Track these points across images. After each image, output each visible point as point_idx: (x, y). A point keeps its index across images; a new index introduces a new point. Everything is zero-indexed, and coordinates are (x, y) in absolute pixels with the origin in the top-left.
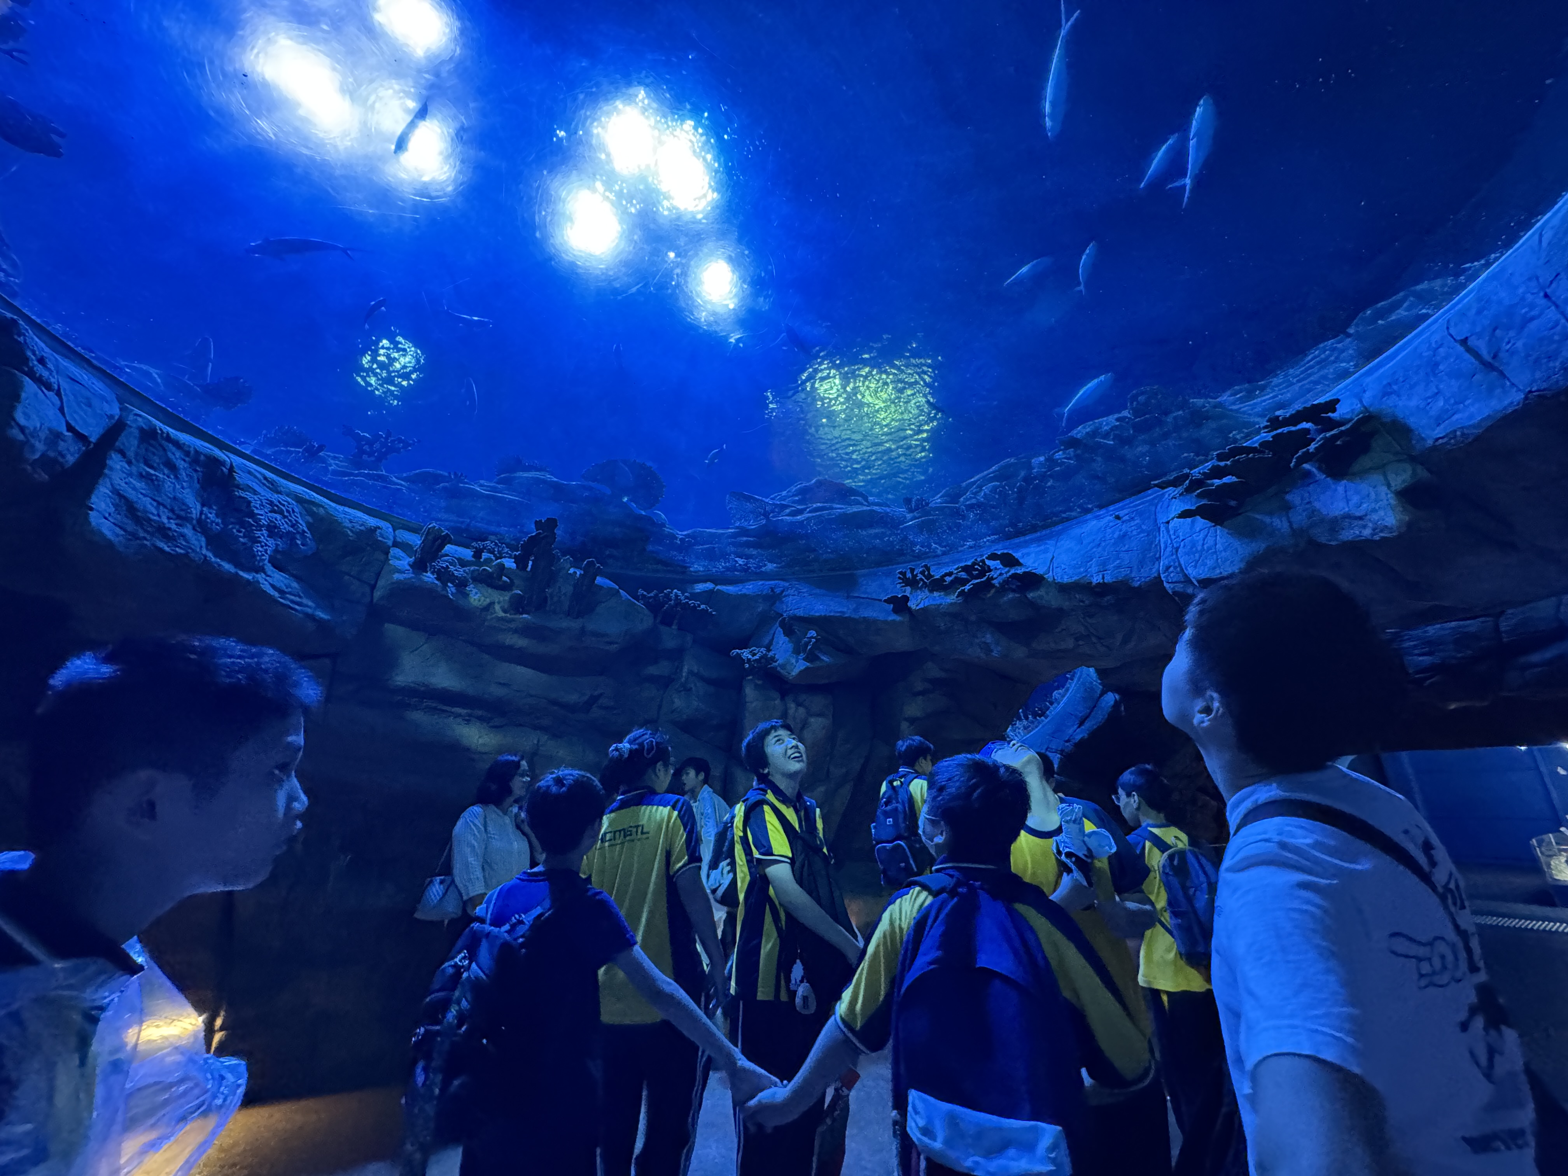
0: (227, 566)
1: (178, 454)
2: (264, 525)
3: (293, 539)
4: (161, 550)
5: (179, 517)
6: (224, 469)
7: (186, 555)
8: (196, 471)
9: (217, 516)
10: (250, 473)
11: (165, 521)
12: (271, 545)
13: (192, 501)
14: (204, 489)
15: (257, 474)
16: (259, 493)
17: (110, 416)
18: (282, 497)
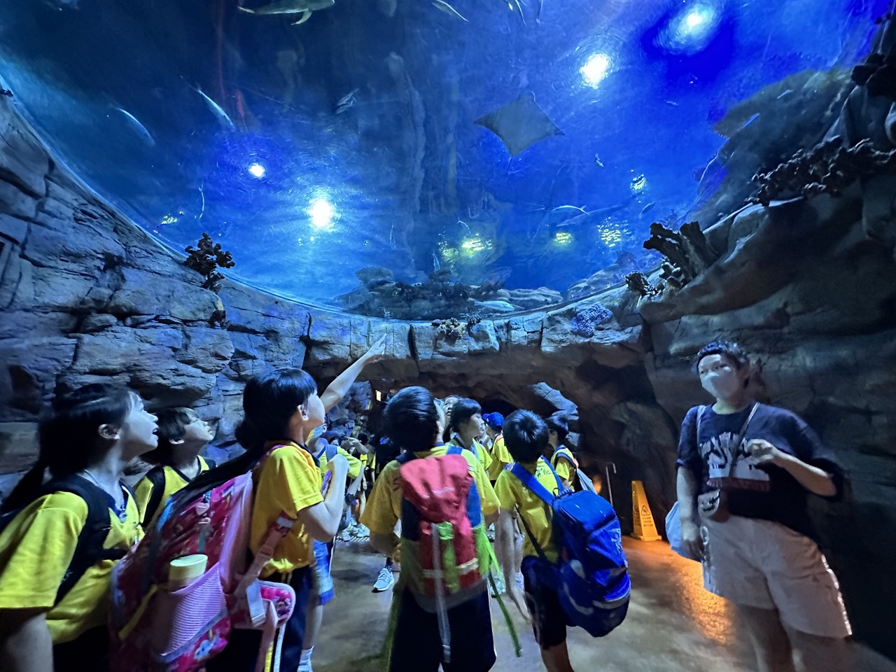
0: (582, 340)
2: (588, 320)
4: (563, 346)
6: (574, 310)
10: (583, 304)
11: (561, 338)
12: (593, 324)
13: (567, 327)
14: (571, 320)
15: (586, 302)
16: (585, 309)
17: (541, 320)
18: (594, 304)
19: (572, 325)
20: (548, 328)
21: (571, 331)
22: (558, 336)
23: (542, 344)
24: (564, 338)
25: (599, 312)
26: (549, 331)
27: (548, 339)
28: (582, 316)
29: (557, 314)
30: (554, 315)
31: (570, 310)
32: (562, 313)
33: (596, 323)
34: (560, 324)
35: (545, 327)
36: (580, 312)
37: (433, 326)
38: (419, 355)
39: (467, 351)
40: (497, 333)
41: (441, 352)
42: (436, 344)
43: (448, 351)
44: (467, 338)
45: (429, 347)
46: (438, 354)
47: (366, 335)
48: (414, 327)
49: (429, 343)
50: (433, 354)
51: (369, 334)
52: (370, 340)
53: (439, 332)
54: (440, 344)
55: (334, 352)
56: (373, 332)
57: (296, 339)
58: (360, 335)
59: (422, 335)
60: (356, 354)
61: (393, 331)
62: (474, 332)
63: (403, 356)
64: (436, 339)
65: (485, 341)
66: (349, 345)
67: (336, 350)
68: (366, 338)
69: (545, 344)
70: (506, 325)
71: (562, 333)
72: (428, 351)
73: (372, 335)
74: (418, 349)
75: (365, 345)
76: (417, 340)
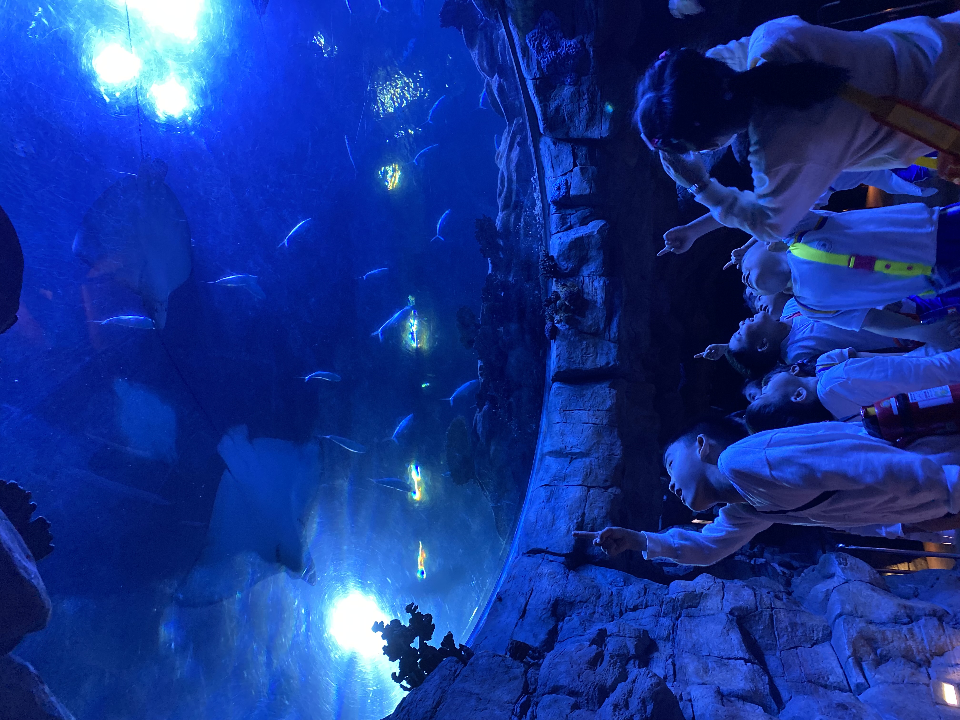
0: (592, 63)
1: (549, 110)
2: (556, 53)
3: (551, 29)
5: (580, 96)
6: (538, 82)
7: (597, 84)
8: (550, 97)
9: (566, 77)
12: (564, 43)
13: (567, 91)
14: (555, 87)
15: (525, 61)
16: (537, 60)
17: (554, 144)
18: (529, 44)
19: (565, 84)
20: (569, 128)
21: (574, 85)
22: (583, 108)
23: (596, 137)
24: (586, 96)
25: (544, 34)
26: (575, 126)
27: (587, 127)
28: (547, 66)
29: (544, 114)
30: (545, 120)
31: (538, 90)
32: (543, 104)
33: (561, 38)
34: (561, 106)
35: (567, 133)
36: (542, 70)
37: (557, 337)
38: (610, 365)
39: (603, 278)
40: (575, 224)
41: (605, 324)
42: (590, 334)
43: (605, 312)
44: (581, 278)
45: (596, 348)
46: (609, 330)
47: (568, 460)
48: (557, 370)
49: (588, 346)
50: (609, 340)
51: (567, 454)
52: (579, 451)
53: (567, 327)
54: (591, 326)
55: (598, 515)
56: (564, 445)
57: (570, 575)
58: (568, 470)
59: (571, 356)
60: (604, 477)
61: (564, 411)
62: (570, 266)
63: (611, 394)
64: (581, 332)
65: (589, 245)
66: (586, 488)
67: (596, 512)
68: (575, 458)
69: (596, 132)
70: (560, 209)
71: (578, 100)
72: (602, 350)
73: (569, 449)
74: (599, 366)
75: (587, 460)
76: (581, 366)
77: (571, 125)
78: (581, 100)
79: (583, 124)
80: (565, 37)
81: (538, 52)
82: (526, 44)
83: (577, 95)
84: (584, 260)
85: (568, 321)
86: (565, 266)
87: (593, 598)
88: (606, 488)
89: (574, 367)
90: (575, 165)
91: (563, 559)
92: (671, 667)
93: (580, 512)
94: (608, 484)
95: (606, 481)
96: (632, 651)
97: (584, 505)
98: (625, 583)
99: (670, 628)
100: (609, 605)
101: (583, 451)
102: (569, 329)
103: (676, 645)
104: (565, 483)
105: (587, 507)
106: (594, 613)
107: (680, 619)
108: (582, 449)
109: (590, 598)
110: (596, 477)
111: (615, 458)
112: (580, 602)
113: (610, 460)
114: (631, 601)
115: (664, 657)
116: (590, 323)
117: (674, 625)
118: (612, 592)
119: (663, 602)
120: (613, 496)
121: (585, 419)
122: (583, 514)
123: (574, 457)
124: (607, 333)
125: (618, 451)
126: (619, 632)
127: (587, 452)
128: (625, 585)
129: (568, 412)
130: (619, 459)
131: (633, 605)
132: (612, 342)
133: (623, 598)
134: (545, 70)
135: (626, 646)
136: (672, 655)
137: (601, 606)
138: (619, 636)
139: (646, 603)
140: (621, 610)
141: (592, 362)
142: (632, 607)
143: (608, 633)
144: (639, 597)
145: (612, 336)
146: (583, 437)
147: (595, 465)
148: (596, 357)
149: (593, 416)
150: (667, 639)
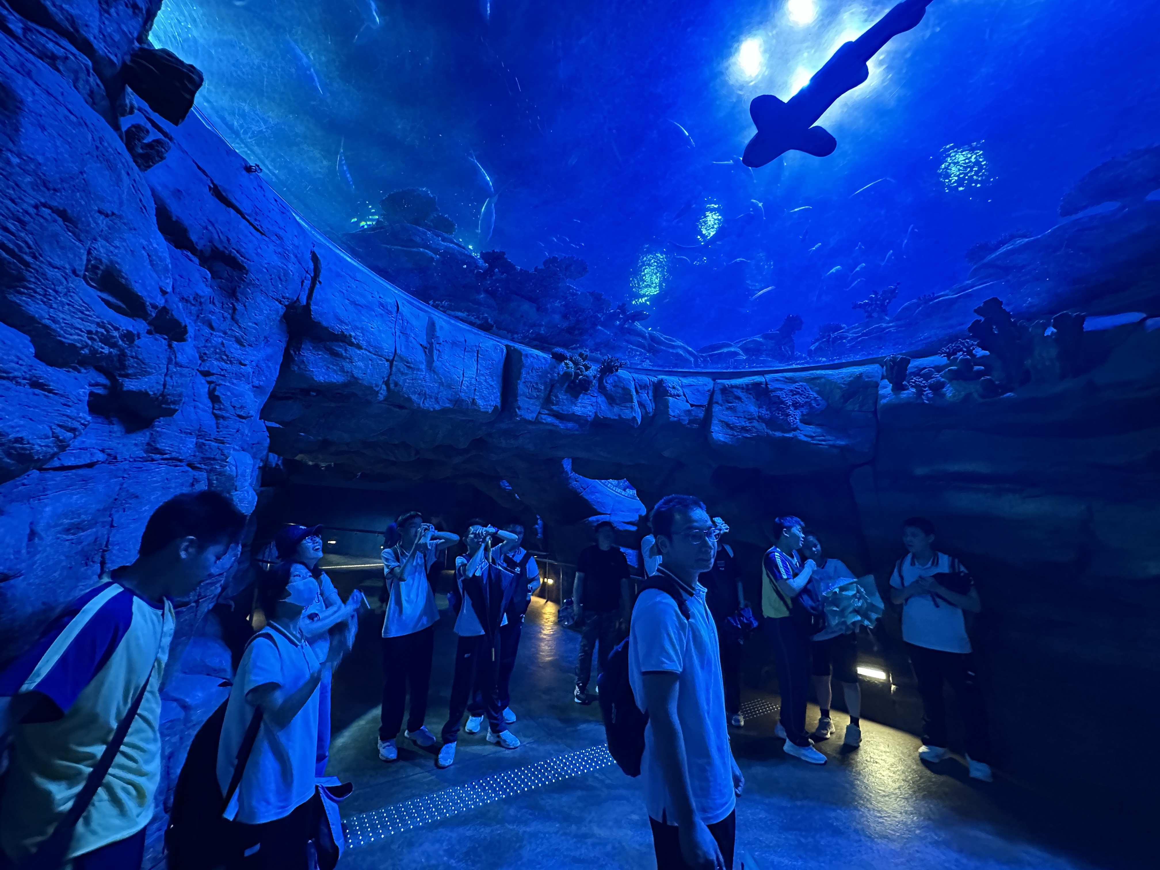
0: (778, 434)
1: (739, 391)
2: (790, 405)
3: (810, 404)
4: (746, 437)
5: (749, 419)
6: (763, 386)
7: (758, 436)
8: (750, 394)
9: (767, 410)
10: (777, 380)
11: (743, 423)
12: (798, 414)
13: (753, 409)
14: (757, 400)
15: (781, 379)
16: (784, 389)
17: (709, 390)
18: (797, 384)
19: (759, 408)
20: (721, 405)
21: (759, 417)
22: (738, 420)
23: (712, 427)
24: (748, 425)
25: (807, 398)
26: (723, 410)
27: (722, 421)
28: (779, 397)
29: (737, 387)
30: (732, 387)
31: (758, 385)
32: (744, 386)
33: (802, 412)
34: (742, 402)
35: (717, 403)
36: (774, 391)
37: (554, 360)
38: (517, 410)
39: (593, 417)
40: (639, 397)
41: (554, 411)
42: (549, 395)
43: (566, 413)
44: (596, 395)
45: (536, 398)
46: (549, 415)
47: (424, 343)
48: (524, 353)
49: (539, 390)
50: (539, 413)
51: (431, 344)
52: (435, 358)
53: (561, 373)
54: (557, 397)
55: (356, 366)
56: (441, 341)
57: (280, 306)
58: (413, 341)
59: (534, 371)
60: (401, 383)
61: (478, 351)
62: (608, 387)
63: (489, 407)
64: (553, 386)
65: (625, 407)
66: (391, 358)
67: (360, 364)
68: (425, 352)
69: (717, 429)
70: (653, 386)
71: (745, 417)
72: (533, 404)
73: (438, 348)
74: (518, 398)
75: (423, 367)
76: (523, 380)
77: (724, 407)
78: (745, 420)
79: (725, 419)
80: (803, 415)
81: (791, 391)
82: (797, 382)
83: (750, 417)
84: (611, 400)
85: (567, 375)
86: (609, 382)
87: (238, 333)
88: (387, 383)
89: (524, 371)
90: (692, 405)
91: (304, 302)
92: (86, 459)
93: (364, 344)
94: (392, 386)
95: (396, 384)
96: (130, 385)
97: (371, 350)
98: (257, 387)
99: (174, 455)
100: (223, 356)
101: (434, 364)
102: (558, 374)
103: (139, 464)
104: (398, 333)
105: (368, 354)
106: (212, 328)
107: (190, 469)
108: (437, 364)
109: (240, 327)
110: (403, 374)
111: (421, 399)
112: (234, 309)
113: (419, 394)
114: (229, 393)
115: (113, 444)
116: (560, 396)
117: (181, 461)
118: (245, 365)
119: (223, 443)
120: (377, 389)
121: (468, 373)
122: (359, 347)
123: (427, 351)
124: (547, 412)
125: (428, 405)
126: (177, 364)
127: (433, 368)
128: (253, 386)
129: (476, 355)
130: (419, 404)
131: (222, 397)
132: (537, 416)
133: (235, 381)
134: (774, 394)
135: (145, 373)
136: (115, 458)
137: (222, 344)
138: (170, 361)
139: (223, 418)
140: (213, 374)
141: (524, 393)
142: (216, 393)
143: (174, 343)
144: (234, 407)
145: (543, 416)
146: (449, 367)
147: (417, 374)
148: (527, 397)
149: (470, 383)
150: (152, 449)
